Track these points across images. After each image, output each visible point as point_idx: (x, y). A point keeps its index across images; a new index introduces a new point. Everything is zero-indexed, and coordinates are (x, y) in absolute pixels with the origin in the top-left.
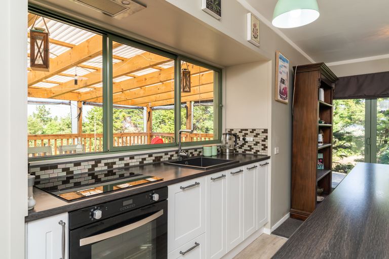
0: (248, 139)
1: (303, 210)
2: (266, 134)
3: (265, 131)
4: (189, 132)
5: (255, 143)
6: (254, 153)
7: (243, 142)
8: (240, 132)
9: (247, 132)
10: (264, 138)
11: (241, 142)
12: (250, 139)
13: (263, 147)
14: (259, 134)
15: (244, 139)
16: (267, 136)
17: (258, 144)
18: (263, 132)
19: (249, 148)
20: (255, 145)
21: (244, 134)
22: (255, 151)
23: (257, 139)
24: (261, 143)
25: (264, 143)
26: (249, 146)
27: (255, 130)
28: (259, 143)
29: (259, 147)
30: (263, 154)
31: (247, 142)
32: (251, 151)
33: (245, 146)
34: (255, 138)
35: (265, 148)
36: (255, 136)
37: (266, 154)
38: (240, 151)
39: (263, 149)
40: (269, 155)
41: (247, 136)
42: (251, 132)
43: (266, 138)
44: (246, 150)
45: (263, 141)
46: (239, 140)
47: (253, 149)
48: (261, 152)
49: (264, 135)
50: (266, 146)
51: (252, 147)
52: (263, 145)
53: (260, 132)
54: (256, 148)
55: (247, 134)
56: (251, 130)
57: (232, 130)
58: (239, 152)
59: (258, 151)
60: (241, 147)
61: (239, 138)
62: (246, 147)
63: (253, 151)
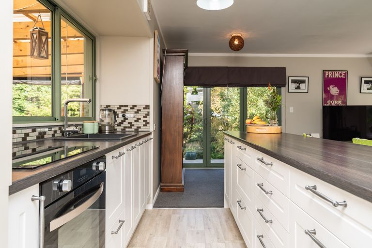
0: (127, 115)
1: (172, 182)
2: (148, 110)
3: (147, 107)
4: (86, 102)
5: (136, 119)
6: (135, 129)
7: (123, 119)
8: (118, 108)
9: (126, 108)
10: (146, 114)
11: (120, 119)
12: (130, 115)
13: (144, 123)
14: (140, 110)
15: (124, 116)
16: (149, 112)
17: (139, 121)
18: (144, 108)
19: (129, 125)
20: (135, 121)
21: (123, 111)
22: (136, 128)
23: (138, 116)
24: (143, 119)
25: (145, 119)
26: (129, 123)
27: (136, 106)
28: (140, 119)
29: (141, 124)
30: (144, 130)
31: (127, 119)
32: (131, 128)
33: (124, 123)
34: (136, 114)
35: (147, 123)
36: (136, 113)
37: (148, 130)
38: (119, 129)
39: (144, 125)
40: (150, 131)
41: (126, 112)
42: (131, 108)
43: (148, 114)
44: (125, 127)
45: (144, 117)
46: (118, 117)
47: (133, 125)
48: (143, 129)
49: (146, 111)
50: (148, 121)
51: (133, 124)
52: (144, 121)
53: (141, 108)
54: (136, 125)
55: (127, 110)
56: (132, 106)
57: (109, 106)
58: (117, 130)
59: (140, 127)
60: (119, 125)
61: (118, 115)
62: (126, 124)
63: (134, 128)
